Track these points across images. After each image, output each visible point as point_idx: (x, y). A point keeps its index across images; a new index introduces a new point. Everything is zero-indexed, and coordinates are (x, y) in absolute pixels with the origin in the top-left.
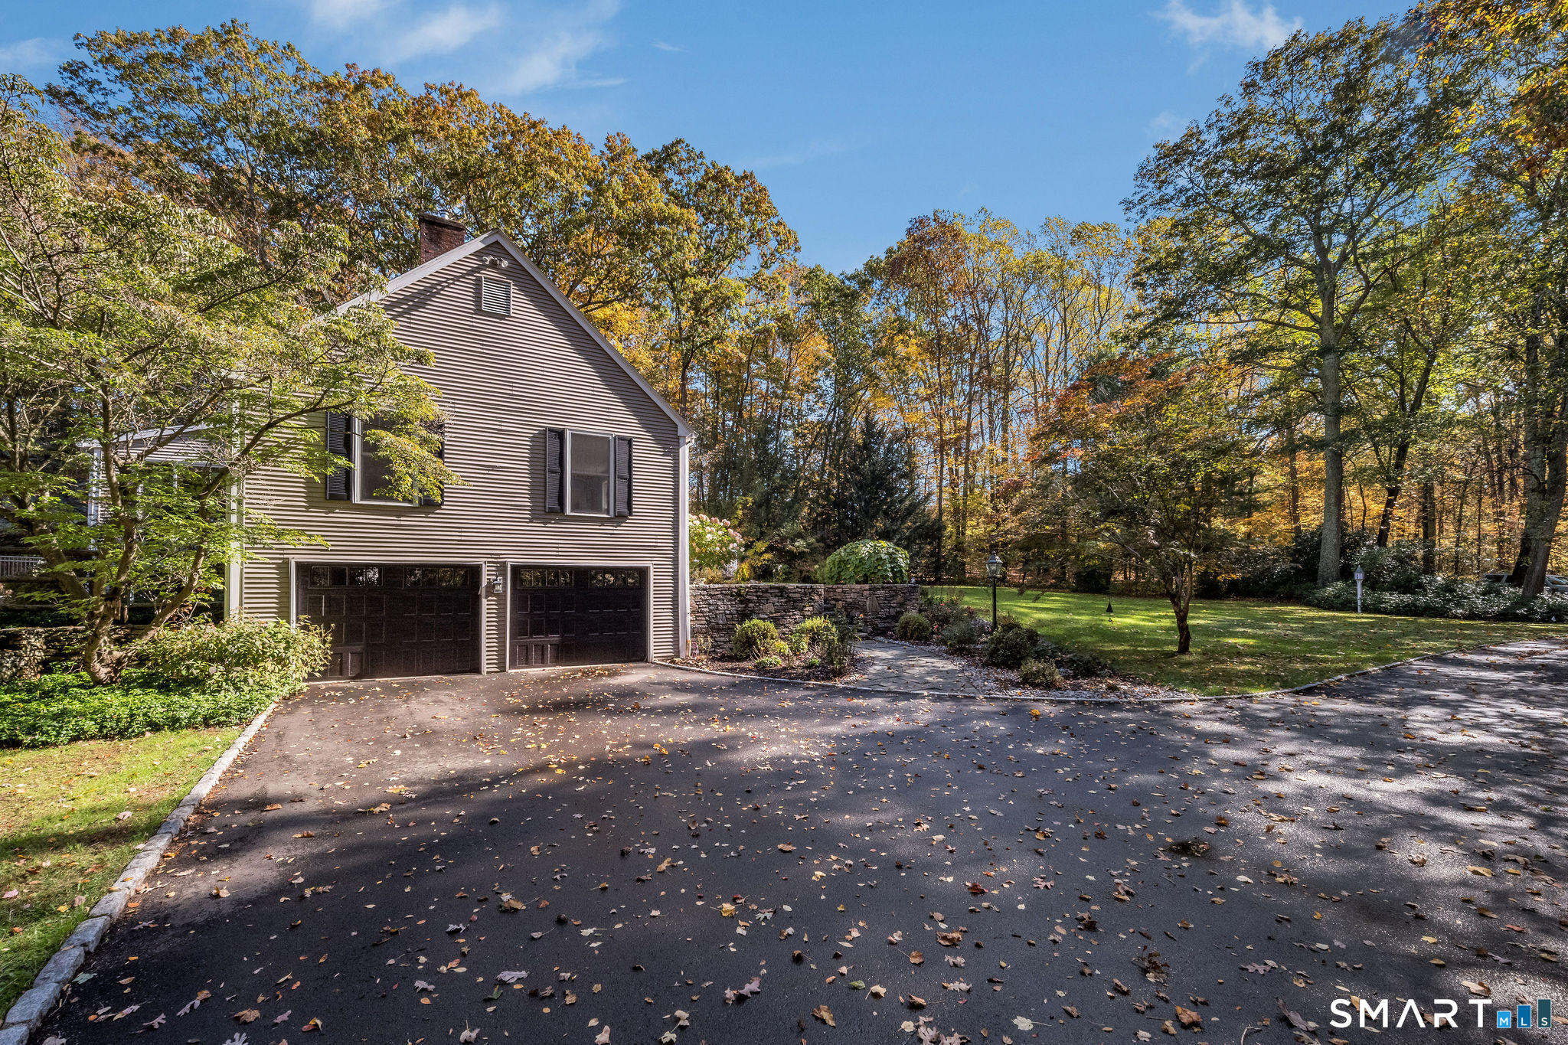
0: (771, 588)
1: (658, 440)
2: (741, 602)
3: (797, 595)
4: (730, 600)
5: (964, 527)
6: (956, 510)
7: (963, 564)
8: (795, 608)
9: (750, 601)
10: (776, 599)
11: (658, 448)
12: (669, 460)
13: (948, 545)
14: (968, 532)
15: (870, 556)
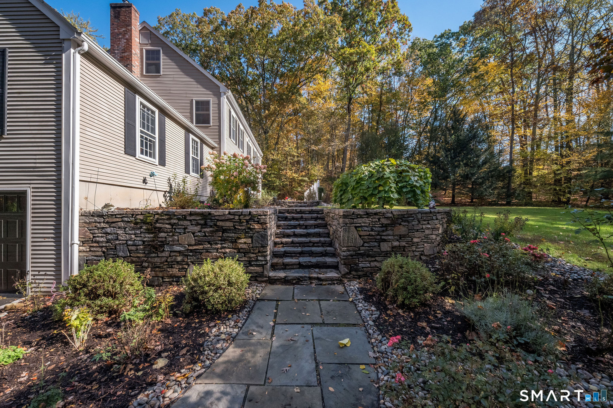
0: (191, 214)
1: (38, 47)
2: (148, 231)
3: (229, 224)
4: (133, 229)
5: (531, 169)
6: (525, 159)
7: (530, 193)
8: (224, 240)
9: (160, 230)
10: (197, 228)
11: (38, 57)
12: (51, 68)
13: (516, 182)
14: (535, 173)
15: (371, 175)
